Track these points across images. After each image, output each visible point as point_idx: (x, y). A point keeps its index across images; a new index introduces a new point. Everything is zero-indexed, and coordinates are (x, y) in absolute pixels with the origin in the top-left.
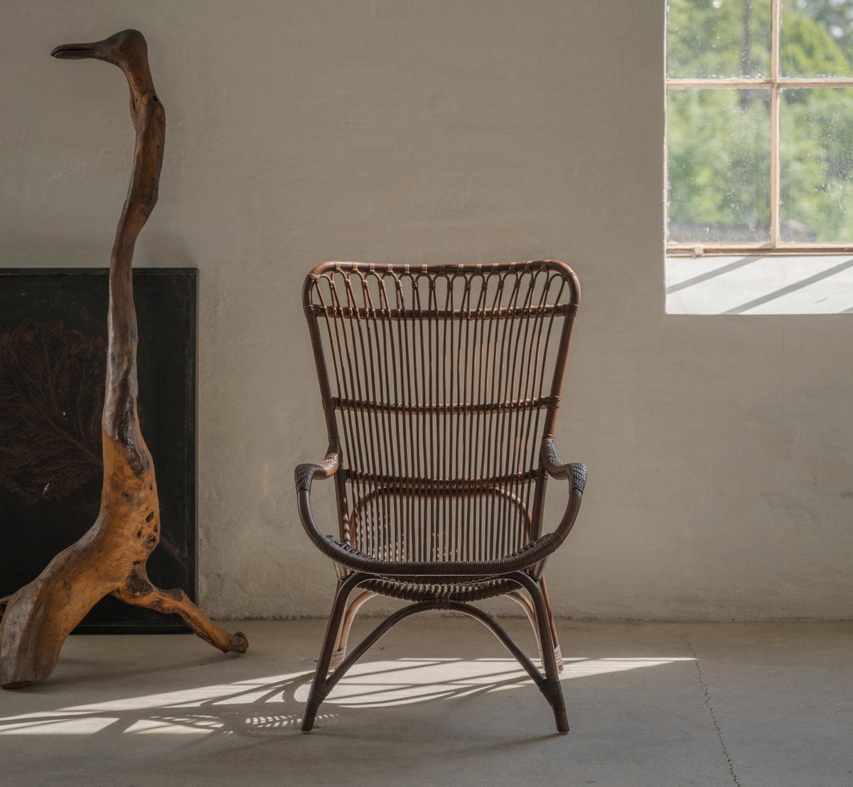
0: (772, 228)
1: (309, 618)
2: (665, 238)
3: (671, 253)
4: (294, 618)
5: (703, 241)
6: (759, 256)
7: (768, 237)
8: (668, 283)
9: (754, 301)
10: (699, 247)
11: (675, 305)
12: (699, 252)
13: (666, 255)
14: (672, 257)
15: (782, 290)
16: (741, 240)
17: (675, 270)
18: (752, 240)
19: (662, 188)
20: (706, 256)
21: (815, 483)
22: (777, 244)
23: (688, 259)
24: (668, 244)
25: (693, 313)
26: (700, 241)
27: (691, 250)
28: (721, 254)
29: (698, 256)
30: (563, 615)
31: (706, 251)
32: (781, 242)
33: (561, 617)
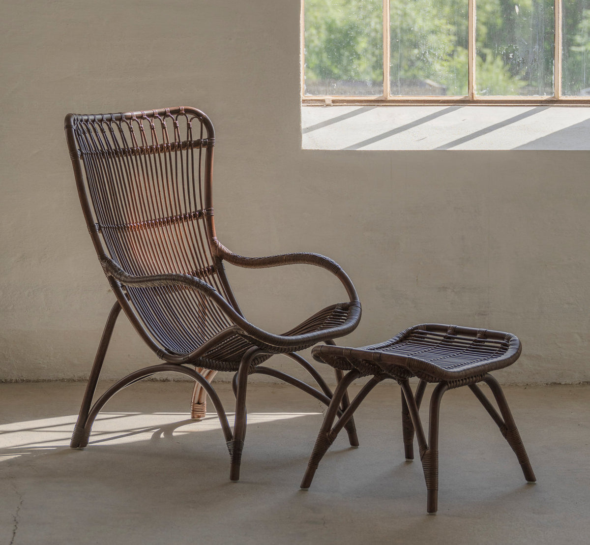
0: (384, 84)
1: (28, 381)
2: (302, 91)
3: (307, 103)
4: (16, 382)
5: (332, 94)
6: (374, 105)
7: (381, 92)
8: (303, 126)
9: (370, 139)
10: (329, 98)
11: (308, 142)
12: (327, 102)
13: (302, 104)
14: (307, 106)
15: (391, 131)
16: (360, 94)
17: (309, 115)
18: (370, 93)
19: (299, 53)
20: (334, 105)
21: (417, 280)
22: (388, 96)
23: (320, 108)
24: (303, 96)
25: (323, 149)
26: (329, 94)
27: (323, 101)
28: (345, 104)
29: (327, 105)
30: (224, 380)
31: (333, 101)
32: (391, 95)
33: (222, 381)
